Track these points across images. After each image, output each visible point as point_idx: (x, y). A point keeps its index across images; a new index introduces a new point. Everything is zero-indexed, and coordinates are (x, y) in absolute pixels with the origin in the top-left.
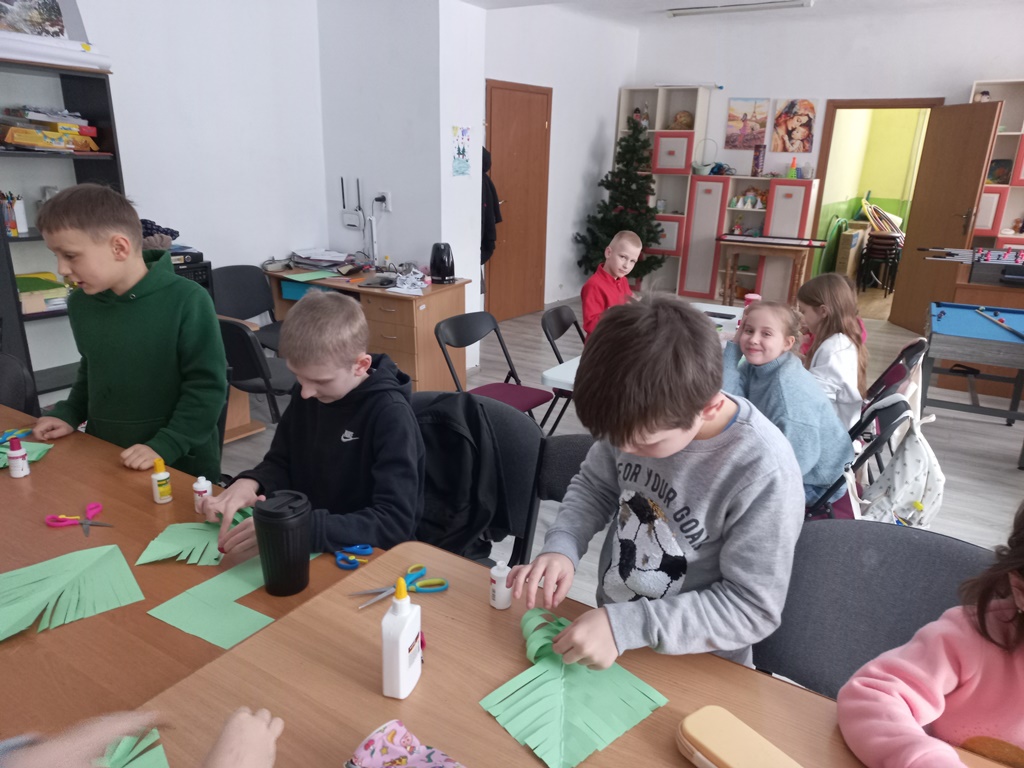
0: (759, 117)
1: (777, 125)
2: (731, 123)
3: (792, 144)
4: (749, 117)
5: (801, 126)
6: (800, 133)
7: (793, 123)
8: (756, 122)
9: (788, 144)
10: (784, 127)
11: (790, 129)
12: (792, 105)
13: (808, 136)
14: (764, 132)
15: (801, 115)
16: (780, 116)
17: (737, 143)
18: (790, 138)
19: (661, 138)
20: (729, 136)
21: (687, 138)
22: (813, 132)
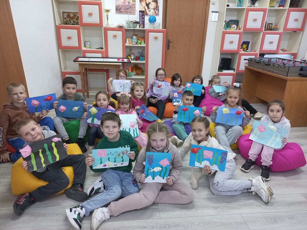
1: (141, 1)
3: (149, 11)
6: (152, 5)
10: (144, 2)
13: (157, 7)
17: (122, 10)
18: (148, 8)
19: (82, 5)
20: (117, 6)
21: (98, 6)
22: (158, 5)
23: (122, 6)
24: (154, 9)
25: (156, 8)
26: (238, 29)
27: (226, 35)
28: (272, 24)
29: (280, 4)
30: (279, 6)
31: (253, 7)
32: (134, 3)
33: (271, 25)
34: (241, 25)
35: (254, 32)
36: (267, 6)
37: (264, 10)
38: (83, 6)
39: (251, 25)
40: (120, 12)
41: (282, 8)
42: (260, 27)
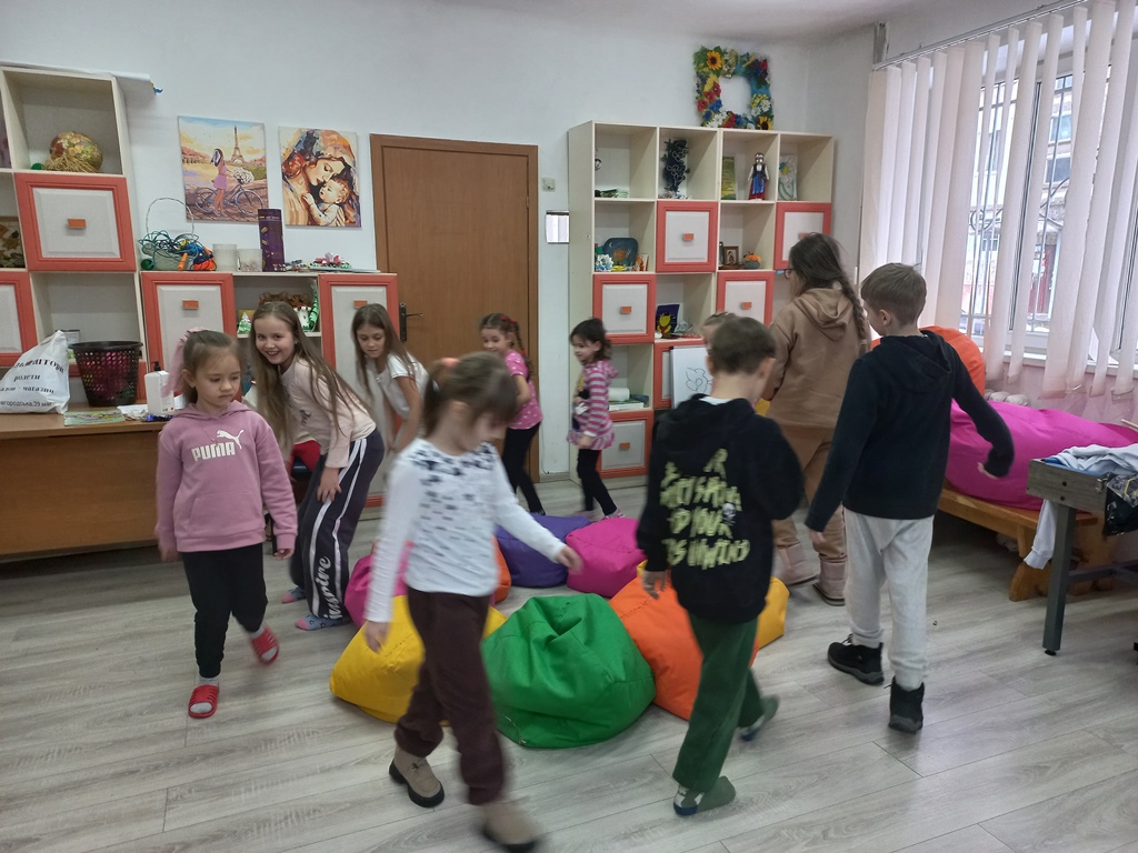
0: (248, 158)
1: (287, 175)
2: (190, 167)
3: (324, 211)
4: (227, 157)
5: (333, 178)
6: (334, 192)
7: (318, 173)
8: (245, 166)
9: (316, 211)
10: (302, 180)
11: (315, 183)
12: (310, 139)
13: (350, 198)
14: (265, 187)
15: (329, 159)
16: (291, 158)
17: (212, 207)
18: (319, 201)
19: (36, 190)
20: (192, 192)
21: (110, 193)
22: (356, 190)
23: (211, 193)
24: (339, 205)
25: (348, 200)
26: (638, 268)
27: (606, 287)
28: (736, 248)
29: (751, 191)
30: (752, 197)
31: (673, 199)
32: (261, 182)
33: (734, 251)
34: (648, 254)
35: (691, 277)
36: (716, 195)
37: (709, 208)
38: (41, 194)
39: (676, 253)
40: (205, 214)
41: (759, 201)
42: (706, 261)
